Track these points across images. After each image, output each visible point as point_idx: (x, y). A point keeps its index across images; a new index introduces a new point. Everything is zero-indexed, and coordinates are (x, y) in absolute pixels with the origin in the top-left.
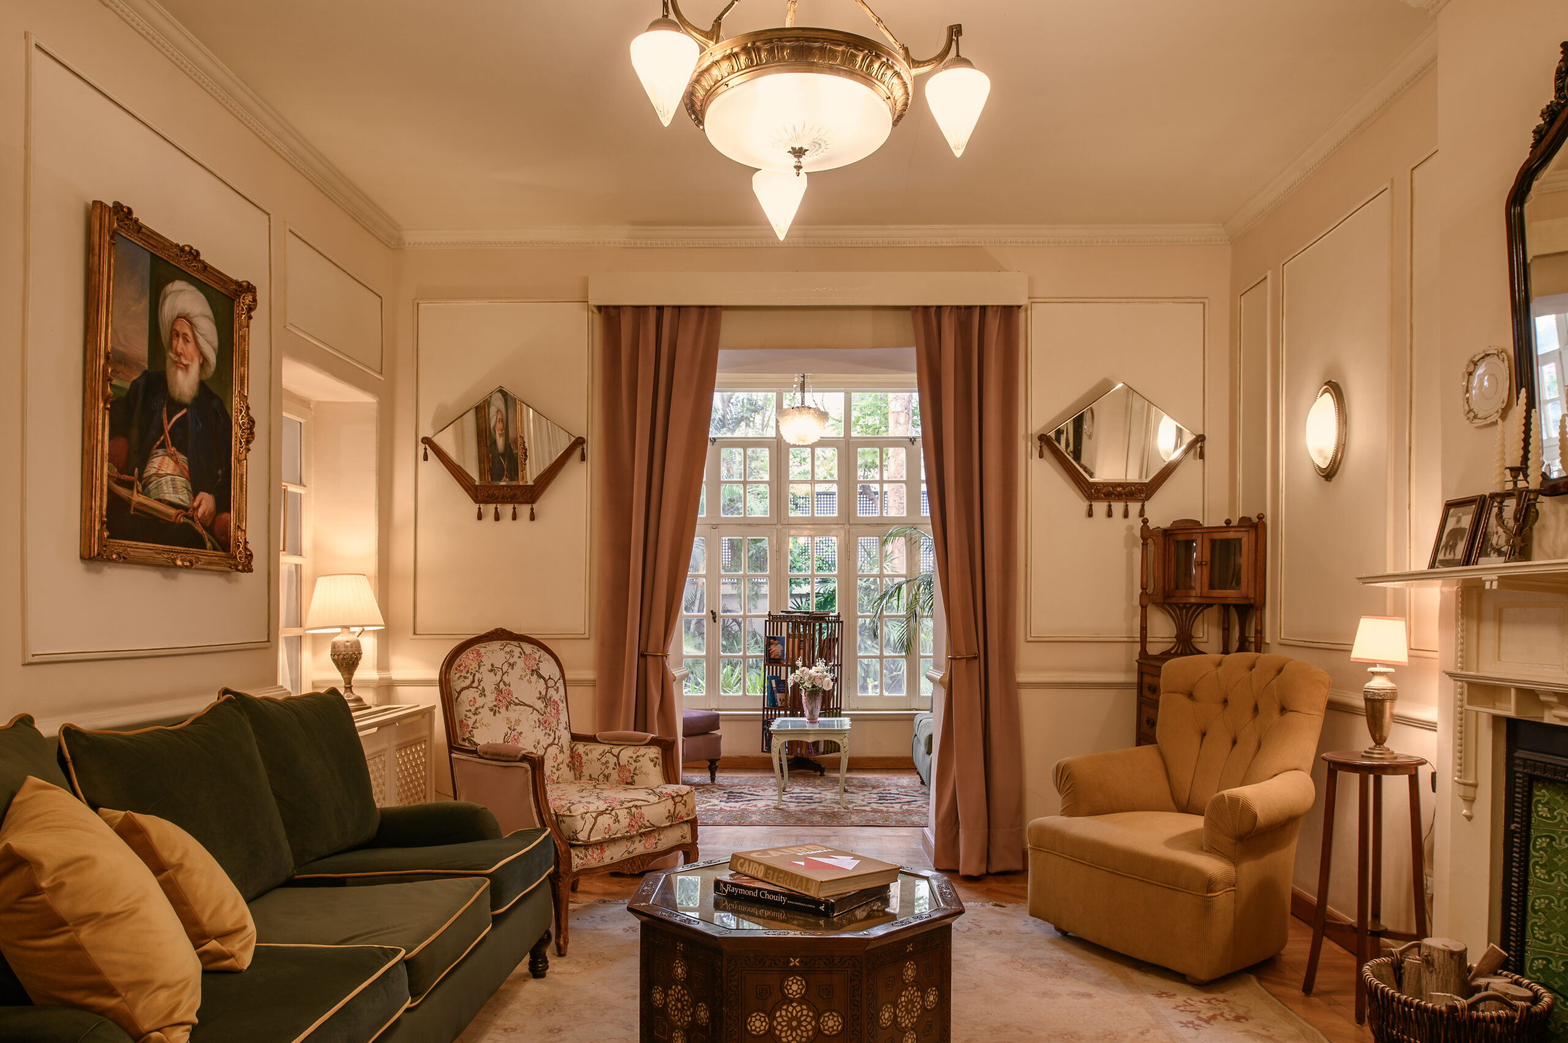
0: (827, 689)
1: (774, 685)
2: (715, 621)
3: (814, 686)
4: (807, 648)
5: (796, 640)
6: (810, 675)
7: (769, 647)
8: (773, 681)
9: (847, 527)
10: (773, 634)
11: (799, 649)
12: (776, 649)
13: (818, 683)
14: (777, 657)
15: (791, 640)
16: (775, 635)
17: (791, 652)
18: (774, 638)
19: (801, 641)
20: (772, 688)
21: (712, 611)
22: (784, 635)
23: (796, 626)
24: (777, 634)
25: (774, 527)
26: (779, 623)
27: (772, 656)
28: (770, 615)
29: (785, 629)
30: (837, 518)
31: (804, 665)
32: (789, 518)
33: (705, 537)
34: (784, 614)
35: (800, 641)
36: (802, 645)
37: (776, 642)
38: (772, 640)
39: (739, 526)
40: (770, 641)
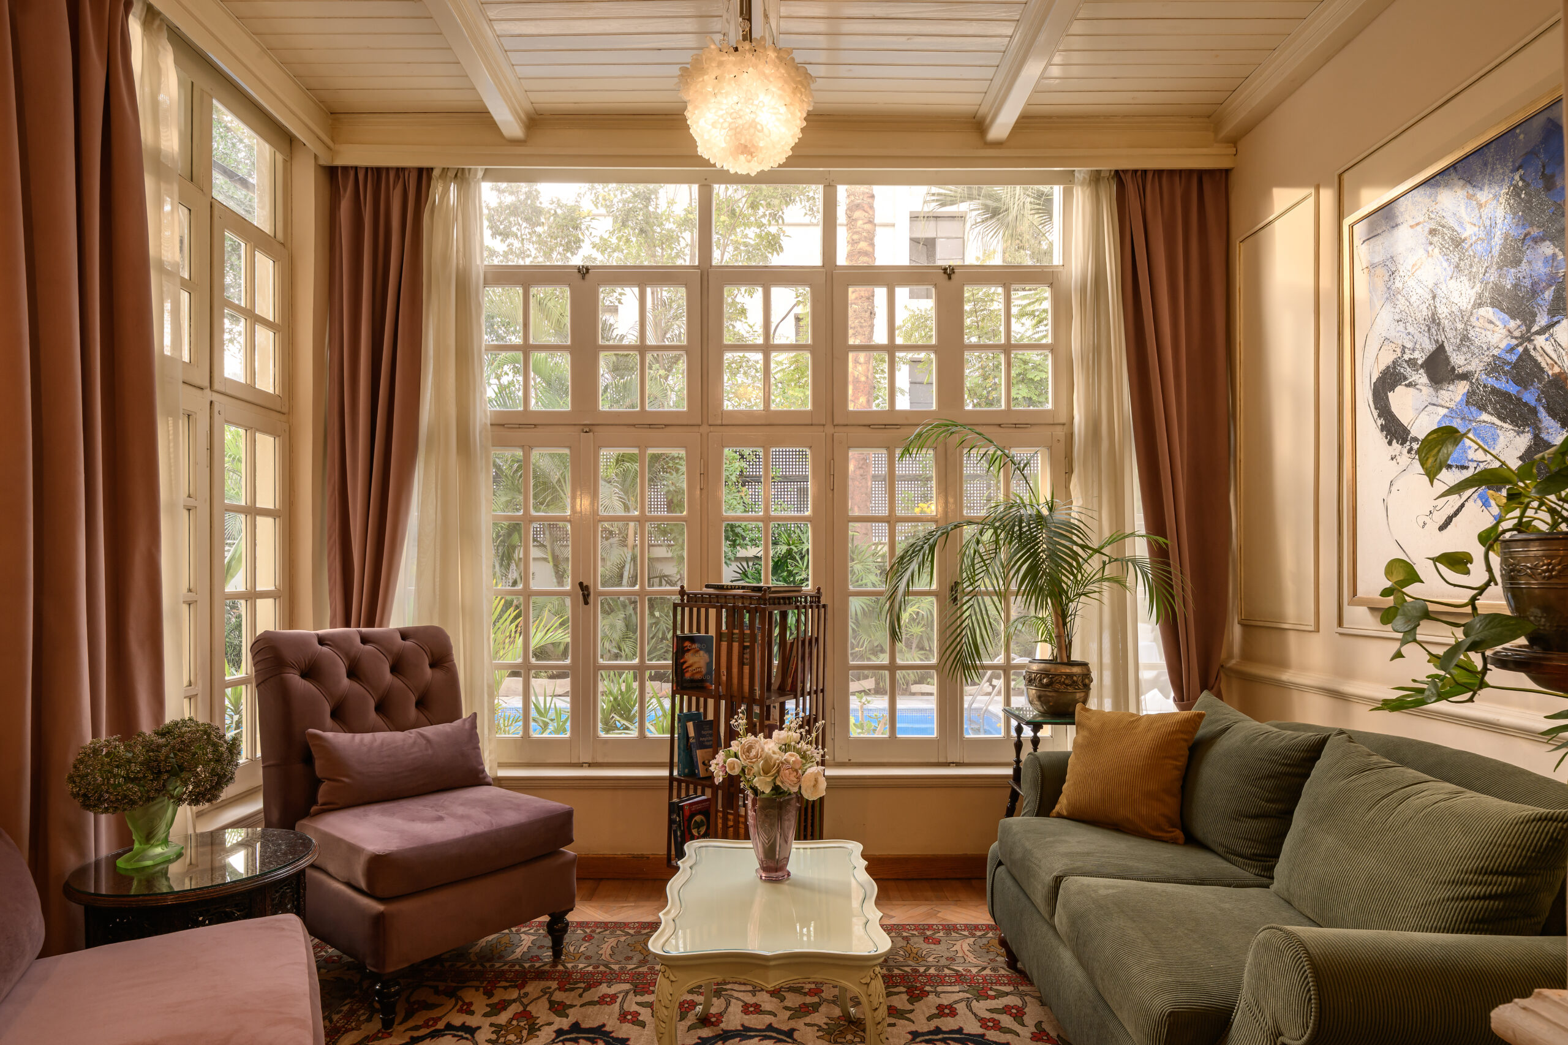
0: (810, 795)
1: (692, 733)
2: (586, 603)
3: (776, 789)
4: (758, 664)
5: (736, 645)
6: (767, 760)
7: (683, 656)
8: (690, 725)
9: (829, 429)
10: (691, 630)
11: (741, 664)
12: (697, 661)
13: (788, 784)
14: (698, 677)
15: (724, 645)
16: (695, 633)
17: (724, 670)
18: (692, 639)
19: (745, 648)
20: (688, 738)
21: (581, 584)
22: (712, 632)
23: (734, 612)
24: (698, 630)
25: (696, 429)
26: (703, 610)
27: (688, 675)
28: (682, 592)
29: (713, 623)
30: (811, 412)
31: (751, 729)
32: (723, 413)
33: (570, 447)
34: (711, 591)
35: (743, 648)
36: (747, 656)
37: (696, 646)
38: (687, 644)
39: (633, 429)
40: (682, 646)
